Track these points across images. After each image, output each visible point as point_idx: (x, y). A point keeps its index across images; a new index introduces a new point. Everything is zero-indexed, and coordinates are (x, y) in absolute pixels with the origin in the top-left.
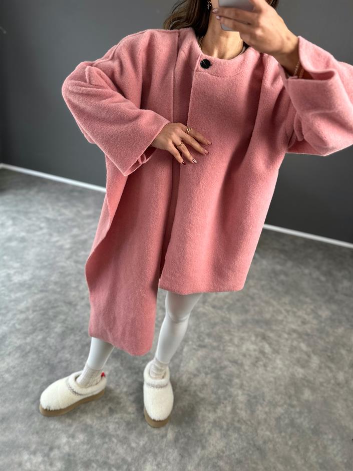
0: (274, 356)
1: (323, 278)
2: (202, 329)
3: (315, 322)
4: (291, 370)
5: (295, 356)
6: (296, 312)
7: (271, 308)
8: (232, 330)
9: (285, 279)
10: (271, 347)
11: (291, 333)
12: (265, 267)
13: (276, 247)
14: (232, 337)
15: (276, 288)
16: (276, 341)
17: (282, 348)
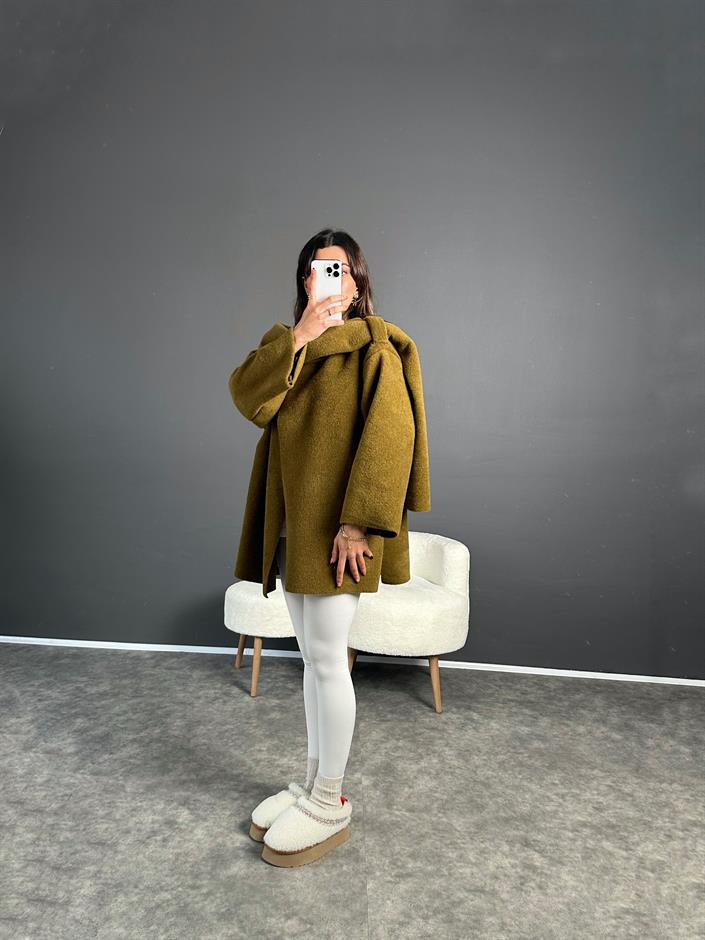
0: (554, 869)
1: (617, 736)
2: (397, 848)
5: (597, 864)
6: (578, 795)
7: (527, 796)
8: (459, 841)
9: (542, 746)
10: (545, 857)
11: (580, 829)
12: (497, 732)
13: (510, 697)
14: (463, 852)
15: (529, 762)
16: (552, 845)
17: (567, 854)
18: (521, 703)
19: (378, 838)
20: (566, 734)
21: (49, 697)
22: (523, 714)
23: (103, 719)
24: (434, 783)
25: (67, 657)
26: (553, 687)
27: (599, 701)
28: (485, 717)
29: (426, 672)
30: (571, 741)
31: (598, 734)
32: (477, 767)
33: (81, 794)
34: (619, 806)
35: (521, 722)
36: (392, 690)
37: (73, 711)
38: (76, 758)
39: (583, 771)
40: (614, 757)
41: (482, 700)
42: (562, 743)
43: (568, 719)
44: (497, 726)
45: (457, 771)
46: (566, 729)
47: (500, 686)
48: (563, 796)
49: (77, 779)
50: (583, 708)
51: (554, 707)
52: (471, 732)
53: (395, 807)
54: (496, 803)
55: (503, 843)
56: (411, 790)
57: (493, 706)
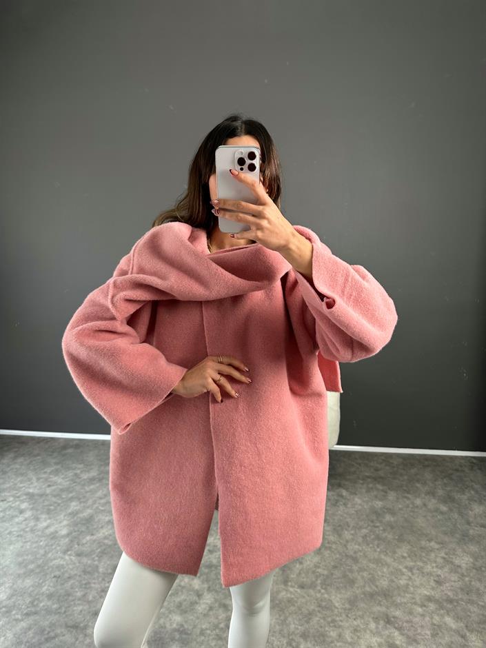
1: (444, 508)
3: (454, 577)
5: (443, 642)
6: (422, 568)
7: (385, 570)
8: (338, 619)
9: (392, 519)
10: (403, 635)
11: (426, 603)
12: (360, 507)
13: (367, 474)
14: (341, 630)
15: (384, 535)
16: (407, 622)
17: (419, 631)
19: (277, 616)
20: (408, 507)
21: (55, 483)
22: (377, 489)
23: (90, 502)
24: (316, 559)
25: (72, 447)
26: (395, 463)
27: (428, 474)
30: (412, 514)
32: (347, 541)
33: (67, 575)
34: (453, 579)
35: (376, 497)
37: (71, 495)
38: (67, 540)
39: (423, 543)
40: (444, 529)
42: (406, 516)
43: (408, 493)
45: (334, 546)
49: (65, 560)
50: (418, 481)
51: (398, 481)
52: (342, 508)
53: (290, 584)
54: (363, 577)
55: (371, 620)
56: (301, 566)
57: (355, 482)
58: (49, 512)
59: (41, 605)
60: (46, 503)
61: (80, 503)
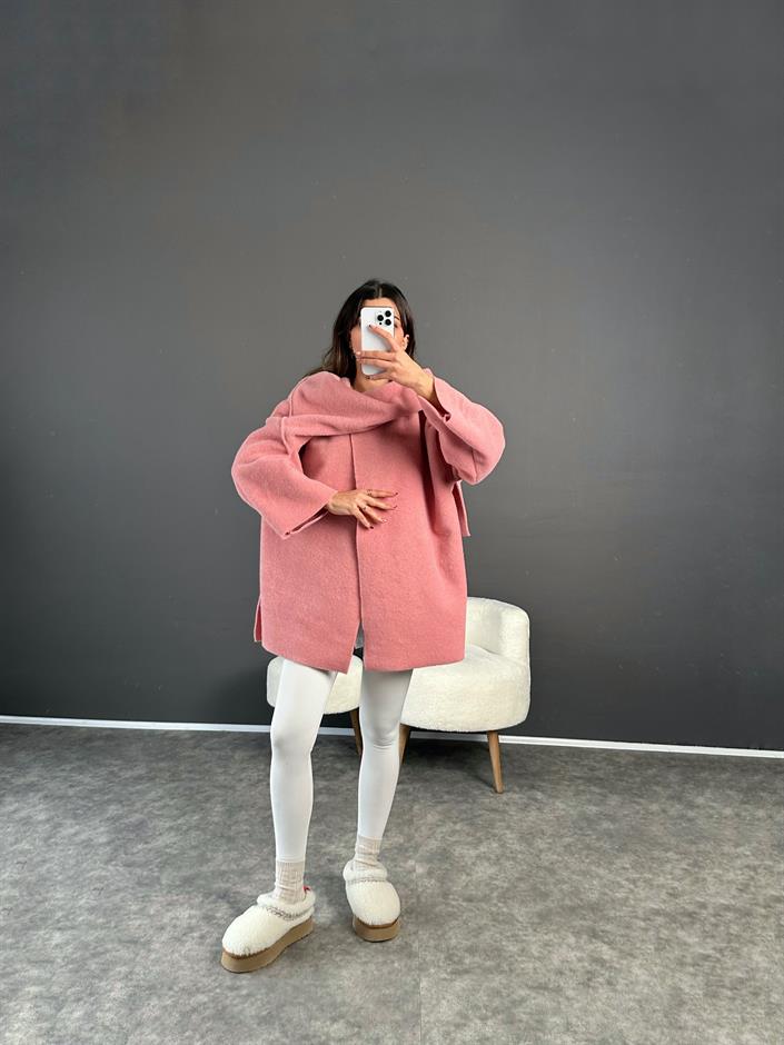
0: (625, 962)
2: (453, 942)
4: (669, 981)
5: (671, 956)
6: (651, 880)
7: (595, 882)
8: (521, 933)
9: (612, 827)
10: (614, 949)
11: (652, 917)
12: (563, 813)
13: (576, 774)
14: (524, 945)
15: (598, 845)
16: (622, 936)
17: (638, 945)
18: (589, 780)
19: (432, 931)
20: (638, 813)
21: (80, 783)
22: (590, 792)
23: (138, 805)
24: (492, 870)
25: (100, 738)
26: (623, 762)
27: (673, 777)
28: (550, 796)
29: (485, 748)
30: (643, 821)
31: (672, 812)
32: (541, 851)
33: (113, 887)
35: (589, 801)
36: (448, 768)
37: (106, 797)
38: (108, 848)
39: (656, 853)
40: (690, 837)
41: (546, 777)
42: (633, 823)
43: (640, 797)
44: (563, 806)
45: (519, 856)
46: (638, 808)
47: (566, 762)
48: (634, 882)
49: (108, 871)
50: (657, 784)
51: (624, 783)
52: (534, 813)
53: (451, 897)
54: (561, 890)
55: (570, 935)
56: (469, 878)
57: (558, 784)
58: (75, 816)
59: (81, 919)
60: (69, 806)
61: (123, 806)
